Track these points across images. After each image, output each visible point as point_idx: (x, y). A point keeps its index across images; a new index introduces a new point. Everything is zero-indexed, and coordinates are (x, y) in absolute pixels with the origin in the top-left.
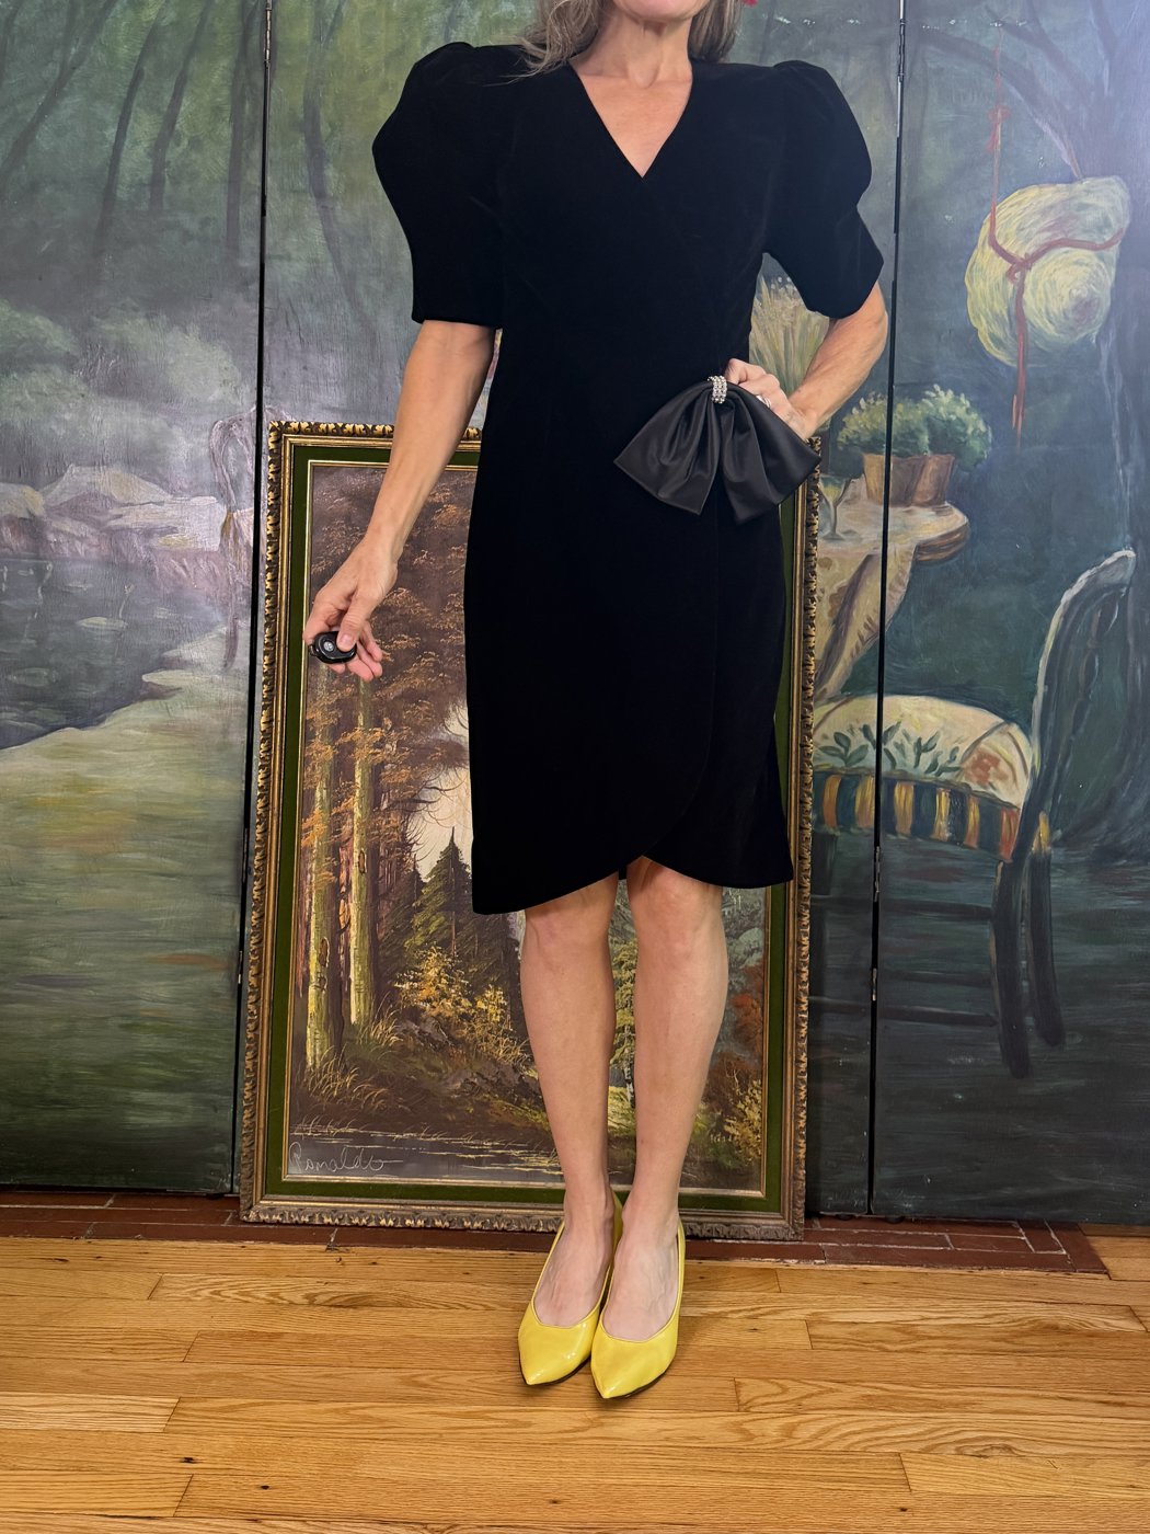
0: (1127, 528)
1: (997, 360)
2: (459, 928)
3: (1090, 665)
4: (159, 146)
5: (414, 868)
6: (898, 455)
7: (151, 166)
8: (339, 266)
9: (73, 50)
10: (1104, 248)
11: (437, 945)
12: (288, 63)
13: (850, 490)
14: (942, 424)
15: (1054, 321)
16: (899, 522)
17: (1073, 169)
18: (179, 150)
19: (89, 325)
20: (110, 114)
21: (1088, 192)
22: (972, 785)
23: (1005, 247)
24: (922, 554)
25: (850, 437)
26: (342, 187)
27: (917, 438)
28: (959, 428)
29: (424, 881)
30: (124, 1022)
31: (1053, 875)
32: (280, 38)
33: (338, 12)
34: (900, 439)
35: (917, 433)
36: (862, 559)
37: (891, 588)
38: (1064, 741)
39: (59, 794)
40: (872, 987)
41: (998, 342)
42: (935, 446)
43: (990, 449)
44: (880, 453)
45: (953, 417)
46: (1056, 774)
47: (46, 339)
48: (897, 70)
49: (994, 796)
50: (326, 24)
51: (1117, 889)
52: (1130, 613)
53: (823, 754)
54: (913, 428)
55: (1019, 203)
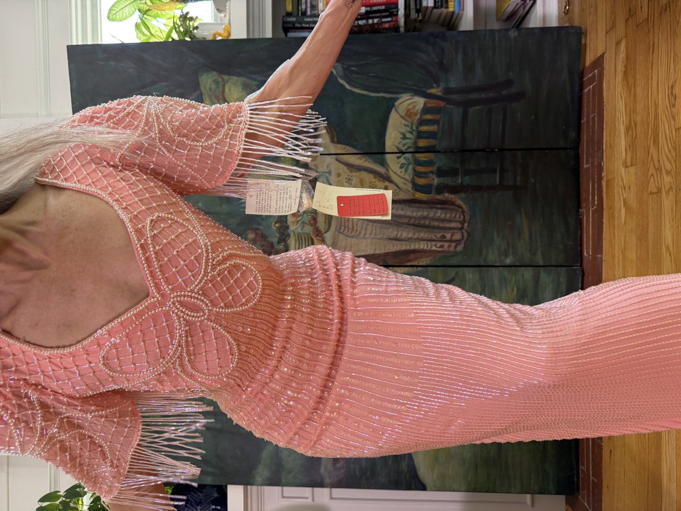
3: (373, 77)
10: (225, 81)
13: (313, 167)
17: (198, 94)
21: (205, 88)
22: (417, 118)
24: (335, 141)
31: (450, 87)
36: (337, 162)
37: (347, 151)
38: (400, 85)
40: (492, 151)
46: (413, 87)
49: (421, 110)
51: (455, 62)
52: (353, 63)
53: (408, 172)
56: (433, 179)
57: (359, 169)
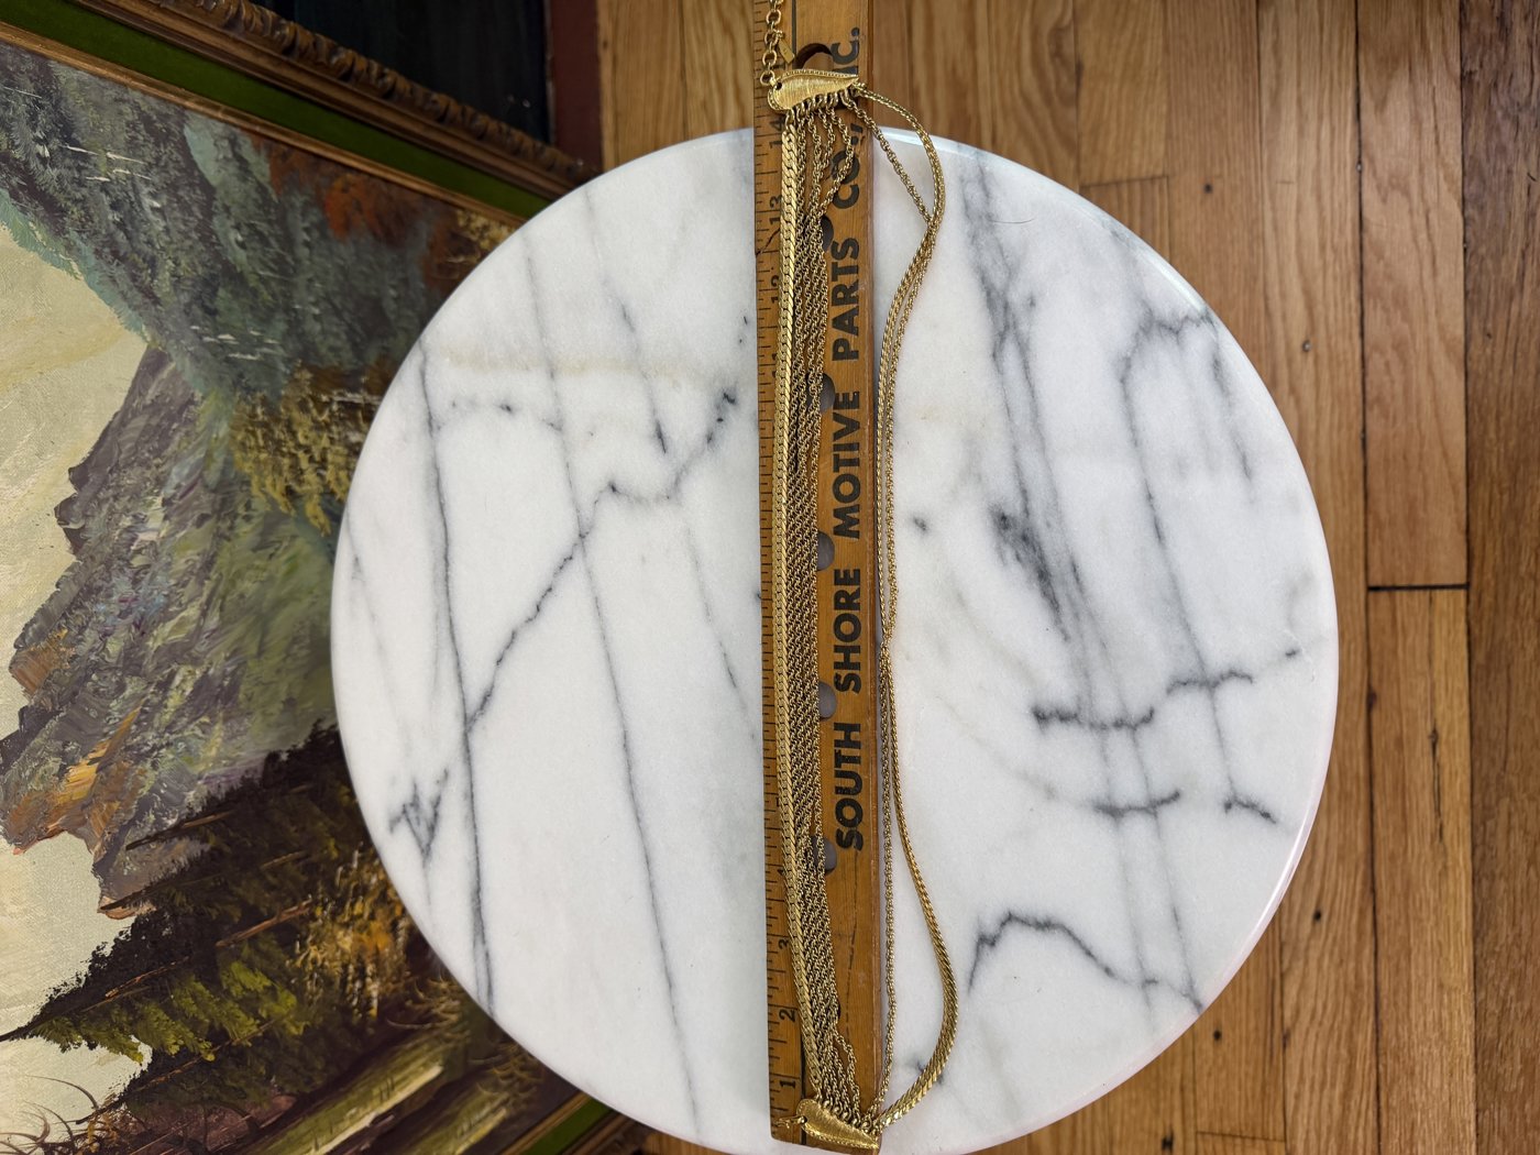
2: (251, 915)
5: (115, 1106)
11: (294, 957)
29: (148, 1059)
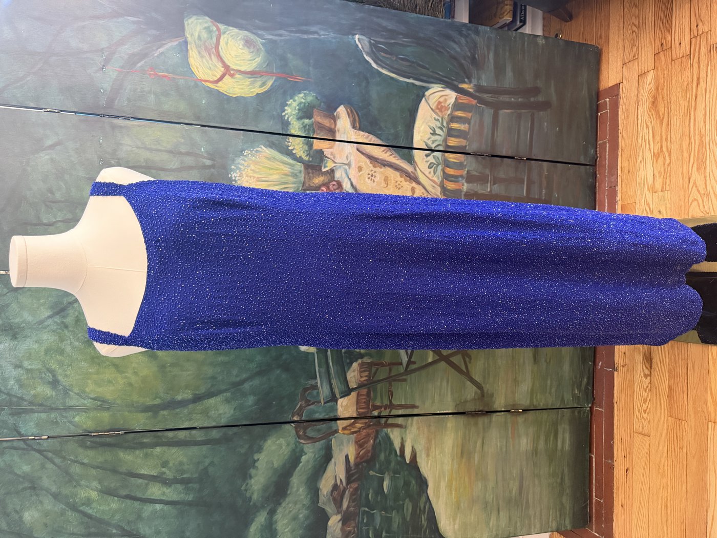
0: (346, 37)
1: (272, 86)
3: (402, 59)
4: (166, 482)
6: (314, 133)
7: (176, 485)
8: (226, 391)
9: (114, 531)
10: (220, 31)
12: (122, 422)
13: (329, 156)
14: (300, 113)
15: (254, 58)
16: (342, 136)
17: (181, 41)
18: (167, 472)
19: (254, 504)
20: (148, 509)
21: (192, 35)
22: (448, 114)
23: (219, 77)
24: (356, 127)
25: (306, 154)
26: (186, 391)
27: (306, 125)
28: (302, 105)
30: (535, 455)
31: (481, 84)
32: (108, 428)
33: (94, 399)
34: (307, 132)
35: (304, 125)
36: (358, 152)
37: (370, 141)
38: (431, 74)
39: (453, 492)
40: (521, 159)
41: (264, 84)
42: (310, 117)
43: (311, 92)
44: (313, 141)
45: (297, 107)
46: (444, 79)
47: (262, 525)
48: (126, 120)
49: (452, 105)
50: (101, 405)
51: (487, 60)
52: (382, 40)
53: (437, 174)
54: (302, 126)
55: (197, 68)
56: (463, 185)
57: (385, 164)
